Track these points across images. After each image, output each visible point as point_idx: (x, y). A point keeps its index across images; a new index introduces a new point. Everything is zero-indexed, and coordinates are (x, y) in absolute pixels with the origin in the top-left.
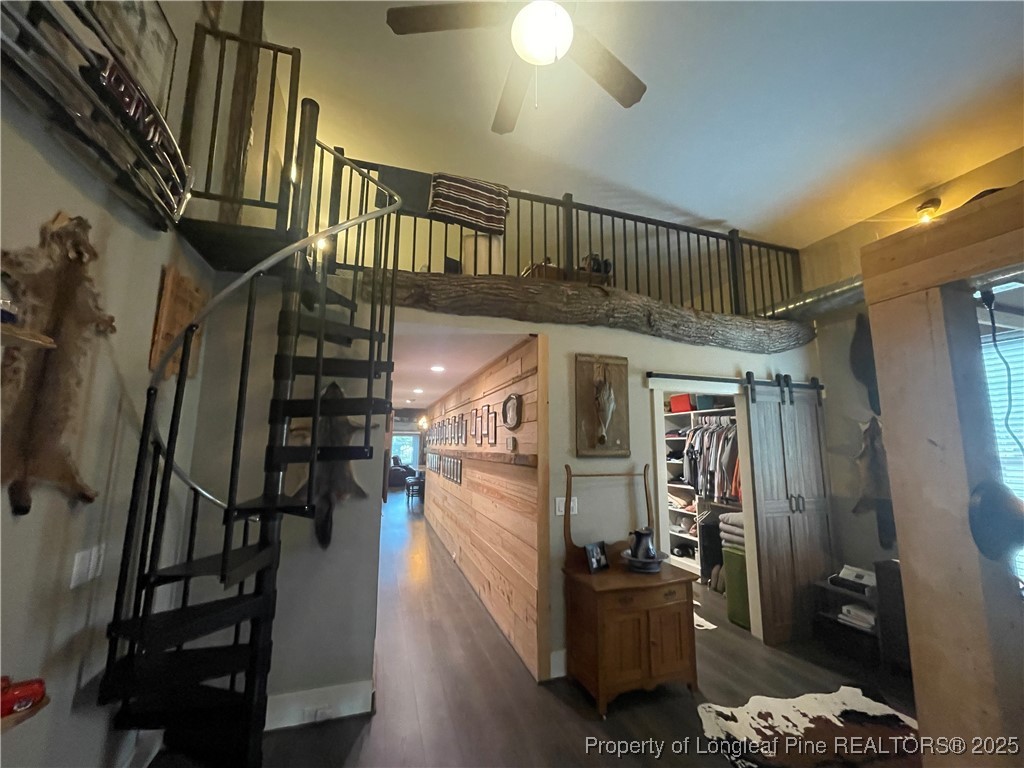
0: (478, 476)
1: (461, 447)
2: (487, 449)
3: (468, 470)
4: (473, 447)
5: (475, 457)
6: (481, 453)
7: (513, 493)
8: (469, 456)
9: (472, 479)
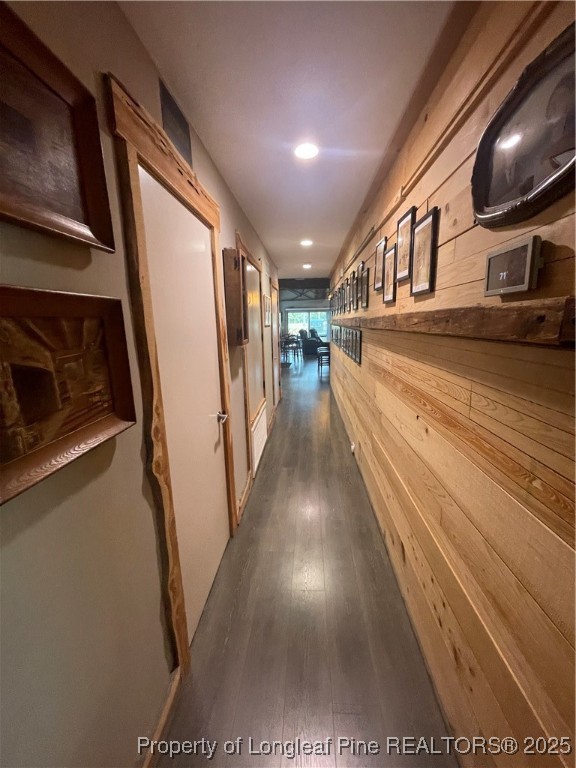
0: (385, 357)
1: (361, 313)
2: (407, 305)
3: (369, 345)
4: (378, 309)
5: (381, 325)
6: (394, 317)
7: (494, 428)
8: (372, 324)
9: (374, 359)
